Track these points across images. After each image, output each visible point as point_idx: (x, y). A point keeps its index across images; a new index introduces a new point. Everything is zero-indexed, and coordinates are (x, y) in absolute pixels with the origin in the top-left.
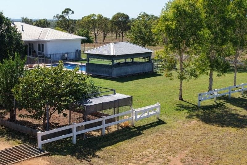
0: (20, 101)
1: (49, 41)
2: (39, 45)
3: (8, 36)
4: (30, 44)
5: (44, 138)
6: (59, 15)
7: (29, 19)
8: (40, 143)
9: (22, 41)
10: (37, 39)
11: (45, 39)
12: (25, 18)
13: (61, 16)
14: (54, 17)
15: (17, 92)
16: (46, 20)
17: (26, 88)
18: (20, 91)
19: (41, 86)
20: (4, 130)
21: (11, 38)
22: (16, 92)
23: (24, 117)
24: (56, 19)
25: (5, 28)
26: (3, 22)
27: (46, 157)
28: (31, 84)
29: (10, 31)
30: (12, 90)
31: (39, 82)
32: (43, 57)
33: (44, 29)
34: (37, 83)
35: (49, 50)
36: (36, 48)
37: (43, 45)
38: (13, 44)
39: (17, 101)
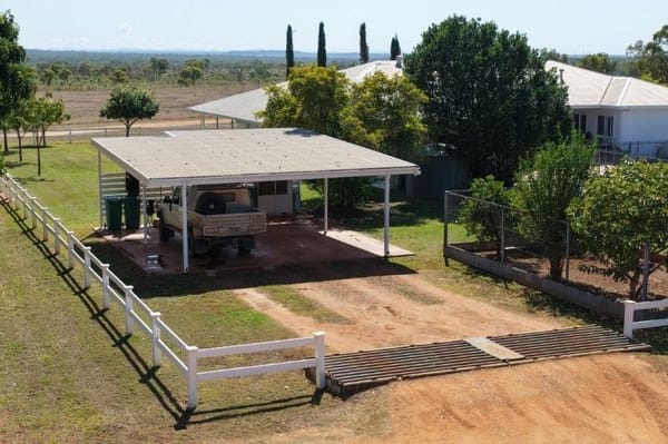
0: (582, 236)
1: (628, 109)
2: (601, 119)
3: (538, 95)
4: (577, 116)
5: (639, 315)
6: (645, 44)
7: (561, 53)
8: (630, 325)
9: (568, 106)
10: (597, 103)
11: (618, 104)
12: (548, 51)
13: (650, 46)
14: (630, 48)
15: (579, 215)
16: (607, 55)
17: (599, 207)
18: (586, 213)
19: (636, 203)
20: (541, 298)
21: (543, 98)
22: (576, 216)
23: (589, 271)
24: (636, 52)
25: (529, 74)
26: (527, 62)
27: (643, 355)
28: (613, 198)
29: (543, 83)
30: (568, 209)
31: (632, 194)
32: (610, 148)
33: (615, 78)
34: (624, 197)
35: (626, 132)
36: (592, 126)
37: (610, 120)
38: (546, 114)
39: (574, 235)
